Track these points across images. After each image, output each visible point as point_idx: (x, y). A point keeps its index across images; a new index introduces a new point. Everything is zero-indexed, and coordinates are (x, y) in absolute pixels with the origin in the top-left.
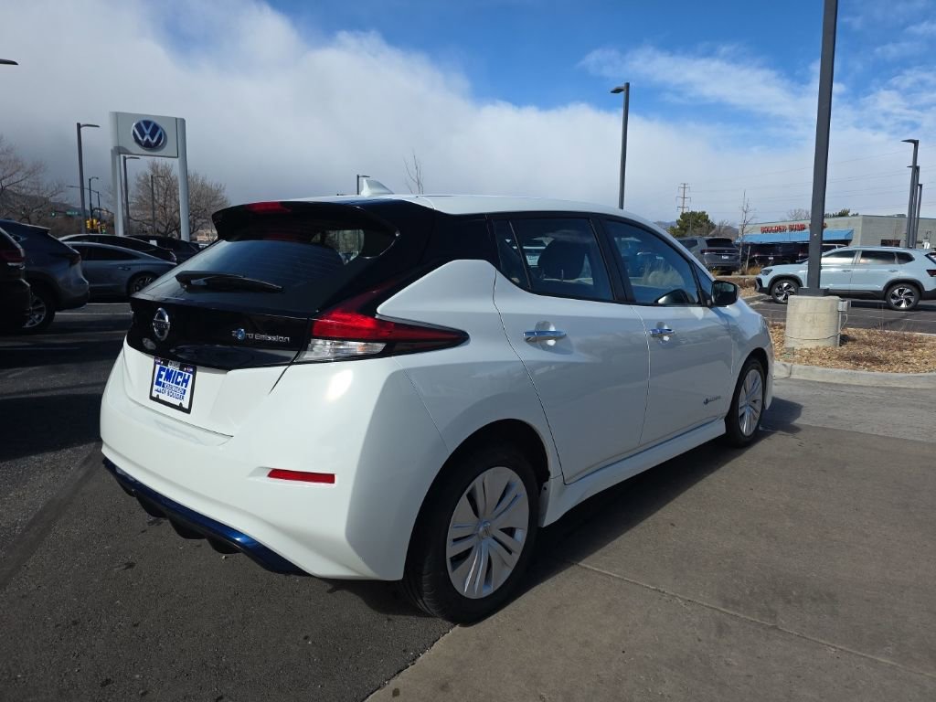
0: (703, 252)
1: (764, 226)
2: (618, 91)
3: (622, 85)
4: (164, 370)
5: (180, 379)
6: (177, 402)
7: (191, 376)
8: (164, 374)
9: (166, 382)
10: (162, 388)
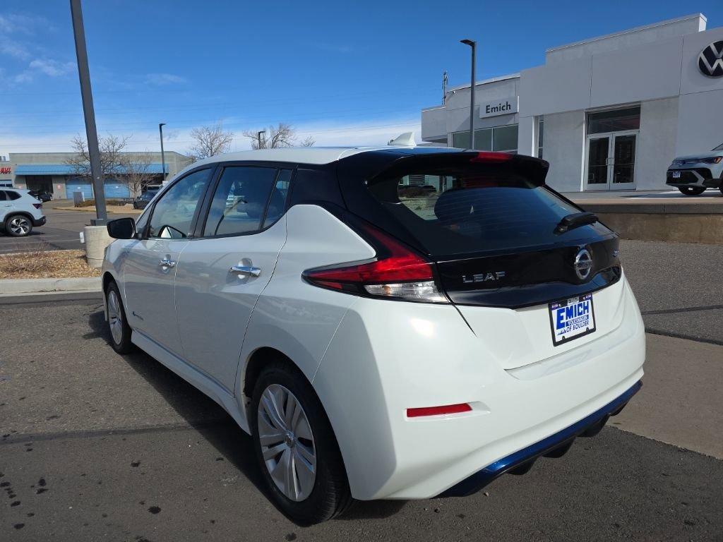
4: (563, 311)
5: (581, 309)
6: (583, 330)
7: (589, 301)
8: (564, 314)
9: (569, 319)
10: (566, 328)
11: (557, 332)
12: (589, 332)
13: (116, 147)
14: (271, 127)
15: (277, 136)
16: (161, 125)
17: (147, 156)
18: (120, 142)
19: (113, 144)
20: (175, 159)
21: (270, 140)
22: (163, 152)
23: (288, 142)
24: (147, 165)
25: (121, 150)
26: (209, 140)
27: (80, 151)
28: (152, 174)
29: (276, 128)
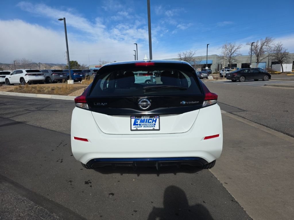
0: (93, 74)
1: (96, 65)
2: (61, 20)
3: (63, 18)
4: (138, 120)
5: (151, 121)
6: (152, 128)
7: (158, 119)
9: (141, 123)
10: (139, 126)
11: (133, 126)
12: (154, 130)
13: (192, 55)
14: (261, 39)
15: (264, 44)
16: (208, 45)
17: (201, 58)
18: (193, 53)
19: (191, 54)
20: (215, 58)
21: (260, 46)
22: (207, 56)
23: (269, 46)
24: (200, 61)
25: (193, 56)
26: (230, 49)
27: (180, 57)
28: (202, 65)
29: (264, 39)
